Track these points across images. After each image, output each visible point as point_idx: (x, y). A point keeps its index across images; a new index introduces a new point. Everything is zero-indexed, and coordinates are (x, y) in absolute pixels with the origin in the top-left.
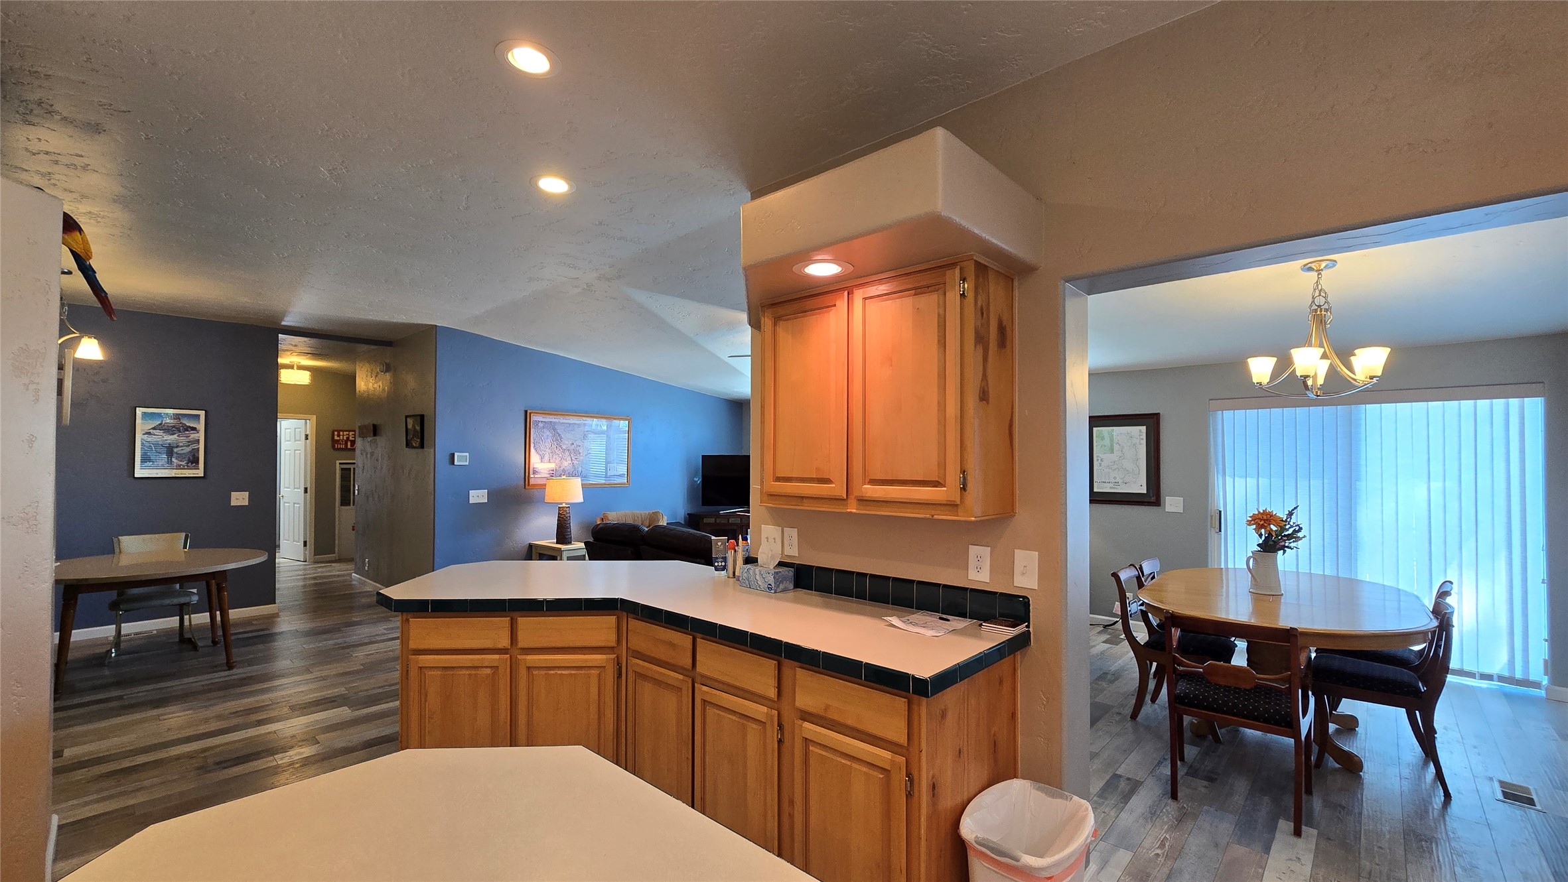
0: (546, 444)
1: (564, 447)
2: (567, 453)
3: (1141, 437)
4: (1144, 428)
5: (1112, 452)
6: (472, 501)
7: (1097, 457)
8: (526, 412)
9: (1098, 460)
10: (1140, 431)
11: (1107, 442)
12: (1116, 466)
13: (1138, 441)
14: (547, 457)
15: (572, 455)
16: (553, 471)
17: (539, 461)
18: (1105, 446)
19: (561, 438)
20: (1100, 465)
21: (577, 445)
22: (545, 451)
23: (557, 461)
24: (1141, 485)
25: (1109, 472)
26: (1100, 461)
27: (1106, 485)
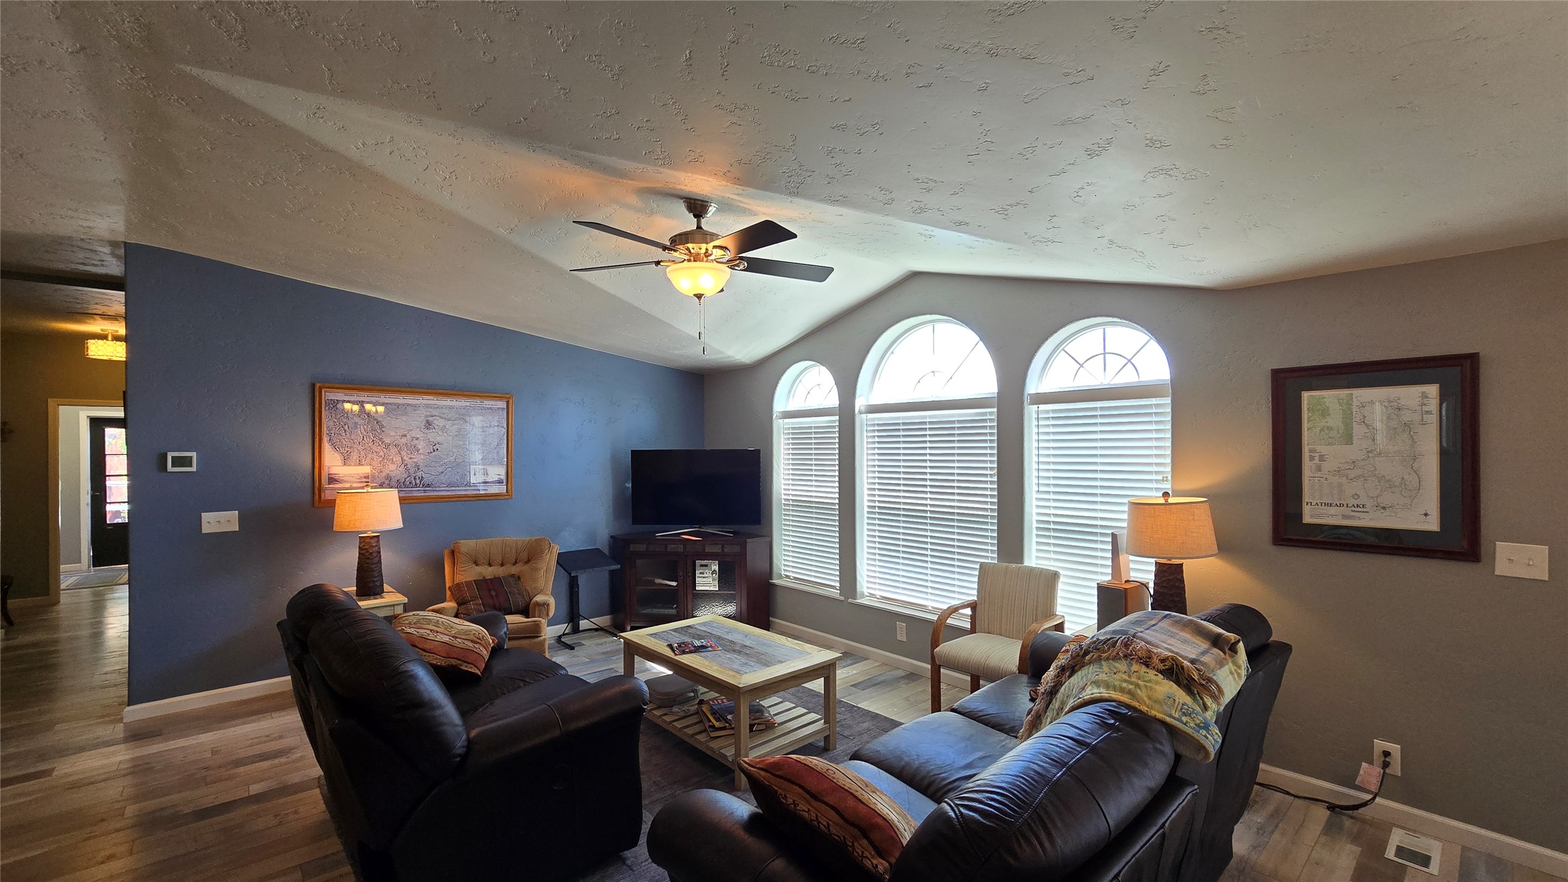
0: (353, 437)
1: (388, 441)
2: (394, 450)
3: (1425, 408)
4: (1433, 390)
5: (1348, 439)
6: (206, 529)
7: (1310, 451)
8: (313, 386)
9: (1312, 458)
10: (1424, 396)
11: (1335, 420)
12: (1358, 472)
13: (1417, 417)
14: (355, 456)
15: (403, 453)
16: (367, 477)
17: (340, 462)
18: (1330, 429)
19: (382, 427)
20: (1319, 469)
21: (413, 438)
22: (351, 447)
23: (374, 463)
24: (1426, 515)
25: (1340, 485)
26: (1317, 461)
27: (1333, 510)
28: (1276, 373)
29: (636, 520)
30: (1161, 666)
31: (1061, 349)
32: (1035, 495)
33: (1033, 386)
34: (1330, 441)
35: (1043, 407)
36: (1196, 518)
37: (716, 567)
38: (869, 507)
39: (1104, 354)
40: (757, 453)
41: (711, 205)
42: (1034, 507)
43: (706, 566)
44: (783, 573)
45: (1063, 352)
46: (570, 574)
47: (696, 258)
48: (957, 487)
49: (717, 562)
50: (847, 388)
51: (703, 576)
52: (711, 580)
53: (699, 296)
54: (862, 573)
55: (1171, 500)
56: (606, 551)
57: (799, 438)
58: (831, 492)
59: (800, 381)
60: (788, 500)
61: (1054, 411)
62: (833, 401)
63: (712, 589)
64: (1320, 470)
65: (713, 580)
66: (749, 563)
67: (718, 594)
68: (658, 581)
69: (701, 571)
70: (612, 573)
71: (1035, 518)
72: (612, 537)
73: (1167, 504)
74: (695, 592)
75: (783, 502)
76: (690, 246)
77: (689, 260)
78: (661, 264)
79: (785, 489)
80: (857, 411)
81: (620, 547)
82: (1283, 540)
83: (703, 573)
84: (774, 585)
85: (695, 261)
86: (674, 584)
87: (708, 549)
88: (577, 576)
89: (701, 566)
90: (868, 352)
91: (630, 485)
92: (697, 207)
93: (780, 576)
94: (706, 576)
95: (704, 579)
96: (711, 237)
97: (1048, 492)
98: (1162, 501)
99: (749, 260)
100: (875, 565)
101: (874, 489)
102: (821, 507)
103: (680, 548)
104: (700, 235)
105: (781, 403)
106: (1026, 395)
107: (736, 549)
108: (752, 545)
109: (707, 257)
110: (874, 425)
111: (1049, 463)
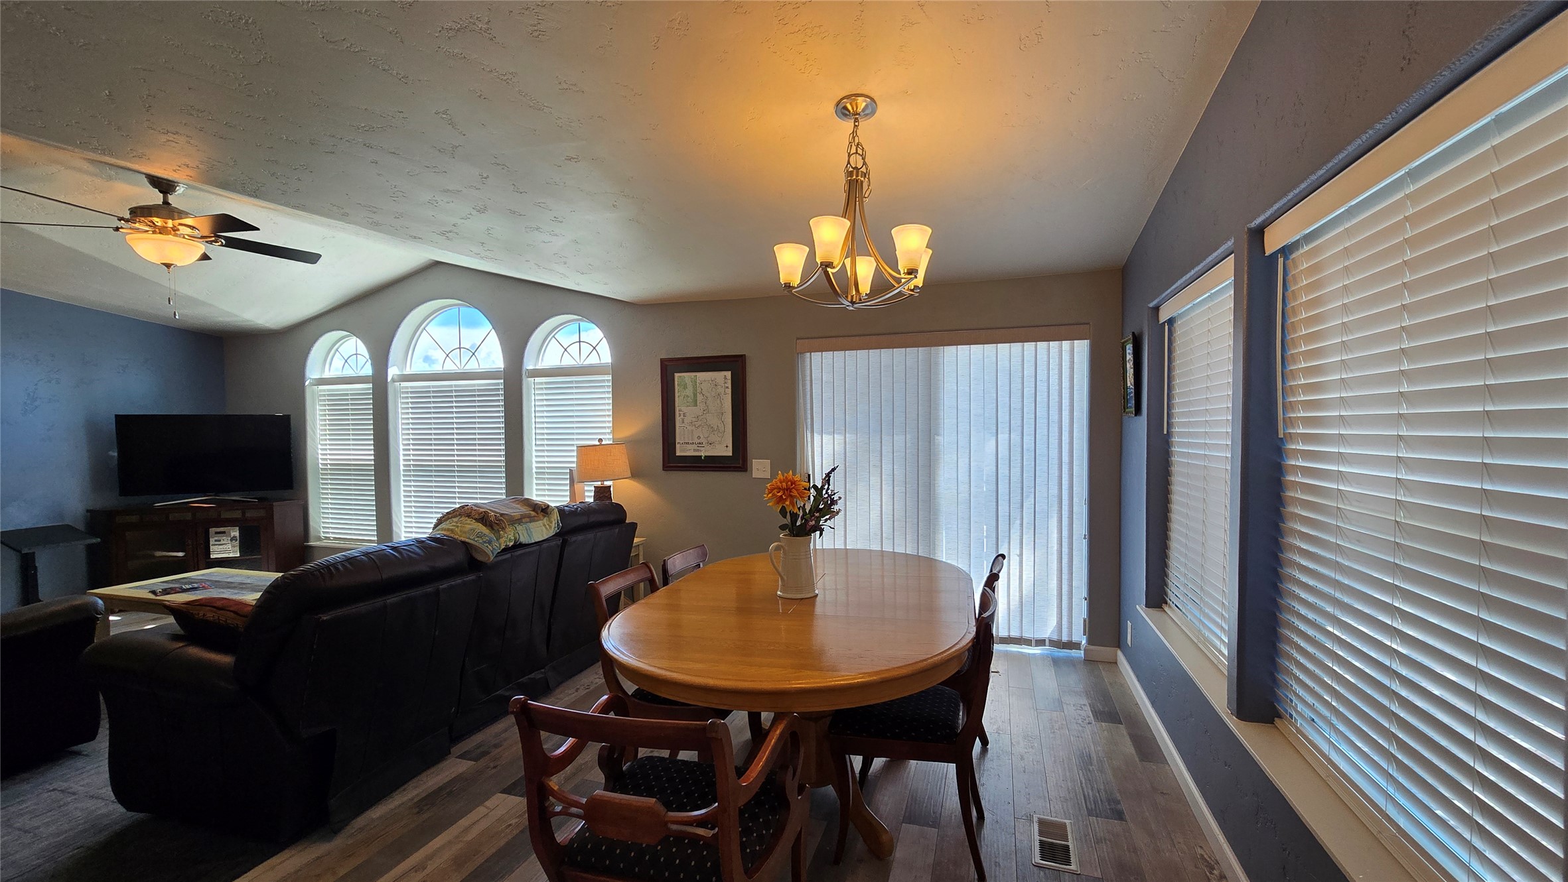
3: (726, 386)
4: (728, 375)
5: (696, 404)
7: (679, 411)
9: (680, 415)
10: (725, 378)
11: (689, 391)
12: (700, 423)
13: (723, 390)
18: (687, 397)
24: (727, 447)
25: (692, 430)
26: (682, 417)
27: (689, 447)
28: (662, 361)
29: (124, 491)
30: (476, 517)
31: (551, 336)
32: (534, 448)
33: (529, 365)
34: (688, 404)
35: (538, 380)
36: (612, 454)
37: (235, 532)
38: (405, 465)
39: (580, 342)
40: (287, 418)
41: (178, 186)
42: (534, 457)
43: (224, 532)
44: (322, 535)
45: (553, 339)
46: (19, 551)
47: (163, 231)
48: (478, 444)
49: (238, 528)
50: (380, 359)
51: (219, 543)
52: (230, 547)
53: (168, 266)
54: (400, 525)
55: (604, 443)
56: (81, 527)
57: (337, 404)
58: (366, 454)
59: (337, 350)
60: (326, 465)
61: (546, 383)
62: (368, 370)
63: (231, 555)
64: (683, 422)
65: (233, 546)
66: (278, 528)
67: (241, 560)
68: (159, 554)
69: (216, 538)
70: (90, 548)
71: (534, 465)
72: (88, 511)
73: (601, 445)
74: (207, 560)
75: (320, 466)
76: (155, 219)
77: (154, 232)
78: (120, 230)
79: (322, 454)
80: (389, 379)
81: (97, 521)
82: (667, 467)
83: (220, 541)
84: (311, 547)
85: (160, 233)
86: (181, 554)
87: (226, 515)
88: (34, 553)
89: (217, 533)
90: (398, 327)
91: (116, 454)
92: (165, 186)
93: (319, 539)
94: (224, 542)
95: (221, 547)
96: (181, 214)
97: (543, 445)
98: (599, 444)
99: (226, 238)
100: (411, 517)
101: (409, 450)
102: (359, 469)
103: (189, 516)
104: (166, 210)
105: (313, 371)
106: (524, 370)
107: (262, 513)
108: (282, 511)
109: (174, 231)
110: (407, 393)
111: (543, 423)
